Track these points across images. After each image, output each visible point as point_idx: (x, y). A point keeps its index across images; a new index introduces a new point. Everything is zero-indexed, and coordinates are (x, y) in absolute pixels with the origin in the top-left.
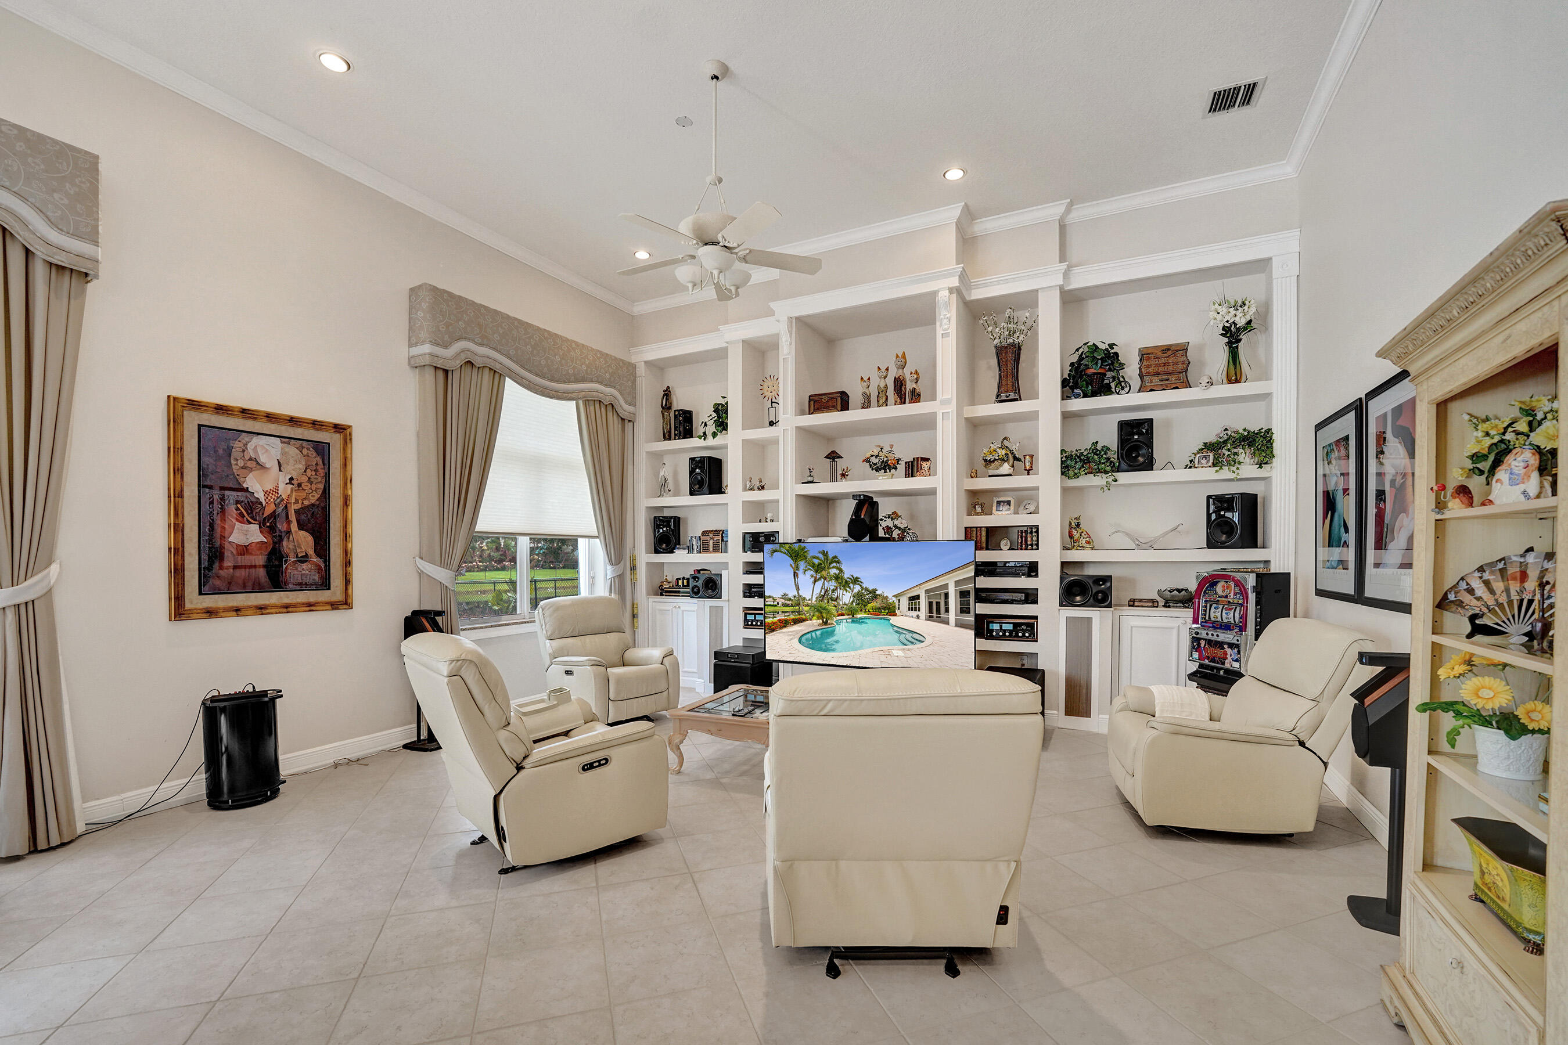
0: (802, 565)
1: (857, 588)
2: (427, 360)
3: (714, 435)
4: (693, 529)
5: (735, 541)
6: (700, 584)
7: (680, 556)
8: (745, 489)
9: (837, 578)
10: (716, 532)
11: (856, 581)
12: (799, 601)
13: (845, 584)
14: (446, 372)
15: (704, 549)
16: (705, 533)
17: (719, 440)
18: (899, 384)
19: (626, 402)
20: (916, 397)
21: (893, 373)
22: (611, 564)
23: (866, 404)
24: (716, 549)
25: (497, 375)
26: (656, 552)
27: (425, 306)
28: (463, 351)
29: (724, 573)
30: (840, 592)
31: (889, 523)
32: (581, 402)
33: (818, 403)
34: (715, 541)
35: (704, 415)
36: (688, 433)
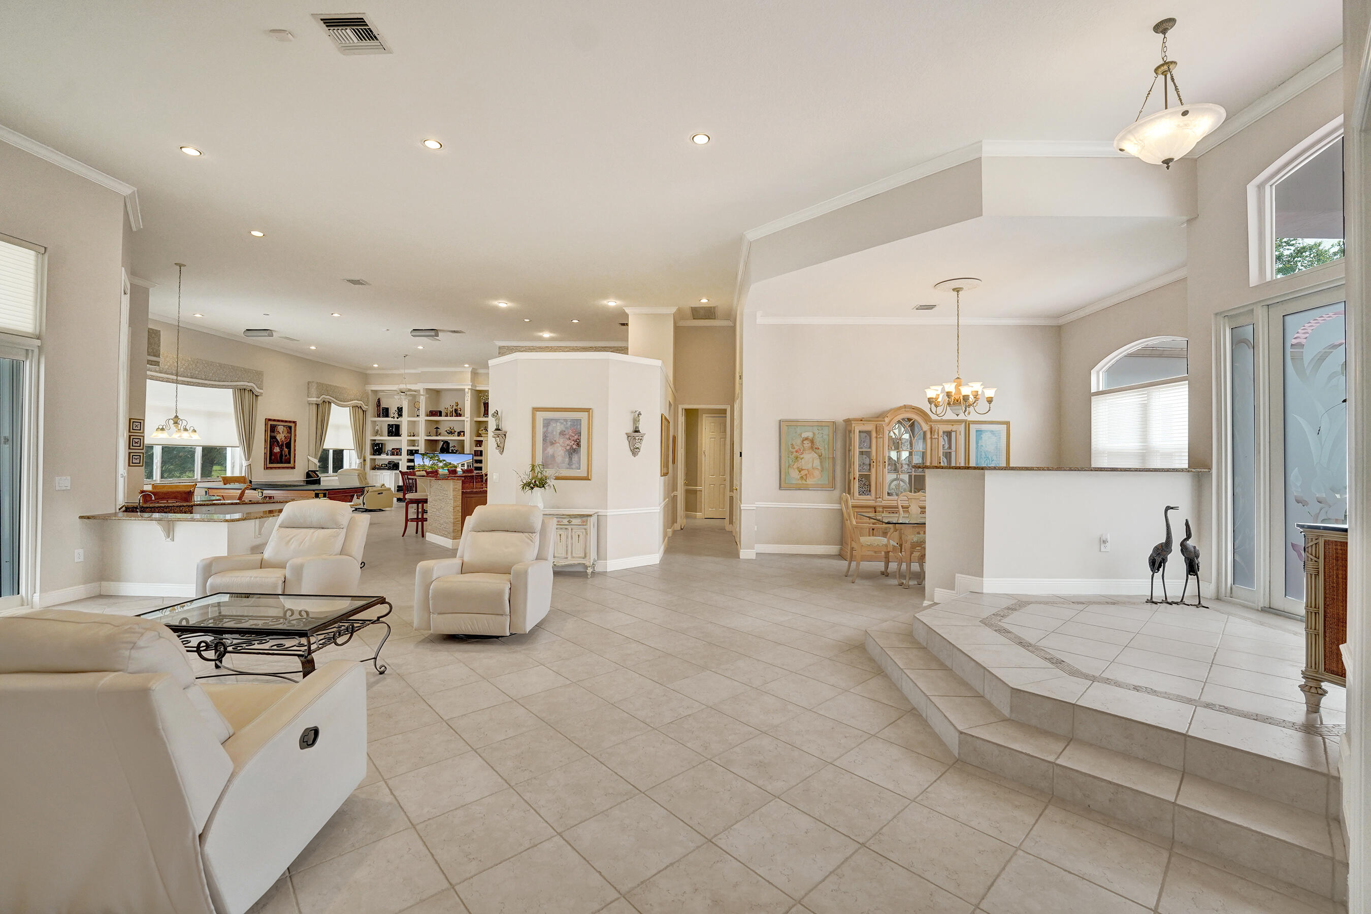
0: (425, 457)
1: (445, 462)
2: (315, 402)
3: (398, 418)
4: (389, 447)
5: (404, 452)
6: (391, 466)
7: (383, 456)
8: (408, 436)
9: (438, 460)
10: (397, 449)
11: (444, 460)
13: (441, 461)
14: (318, 405)
15: (393, 454)
16: (393, 449)
17: (399, 419)
18: (456, 410)
19: (364, 405)
20: (460, 415)
21: (455, 407)
22: (358, 458)
23: (447, 416)
24: (397, 455)
25: (330, 403)
26: (374, 455)
27: (314, 387)
28: (322, 398)
29: (400, 462)
30: (439, 463)
31: (453, 448)
32: (351, 407)
33: (432, 413)
34: (397, 452)
35: (393, 411)
36: (387, 416)
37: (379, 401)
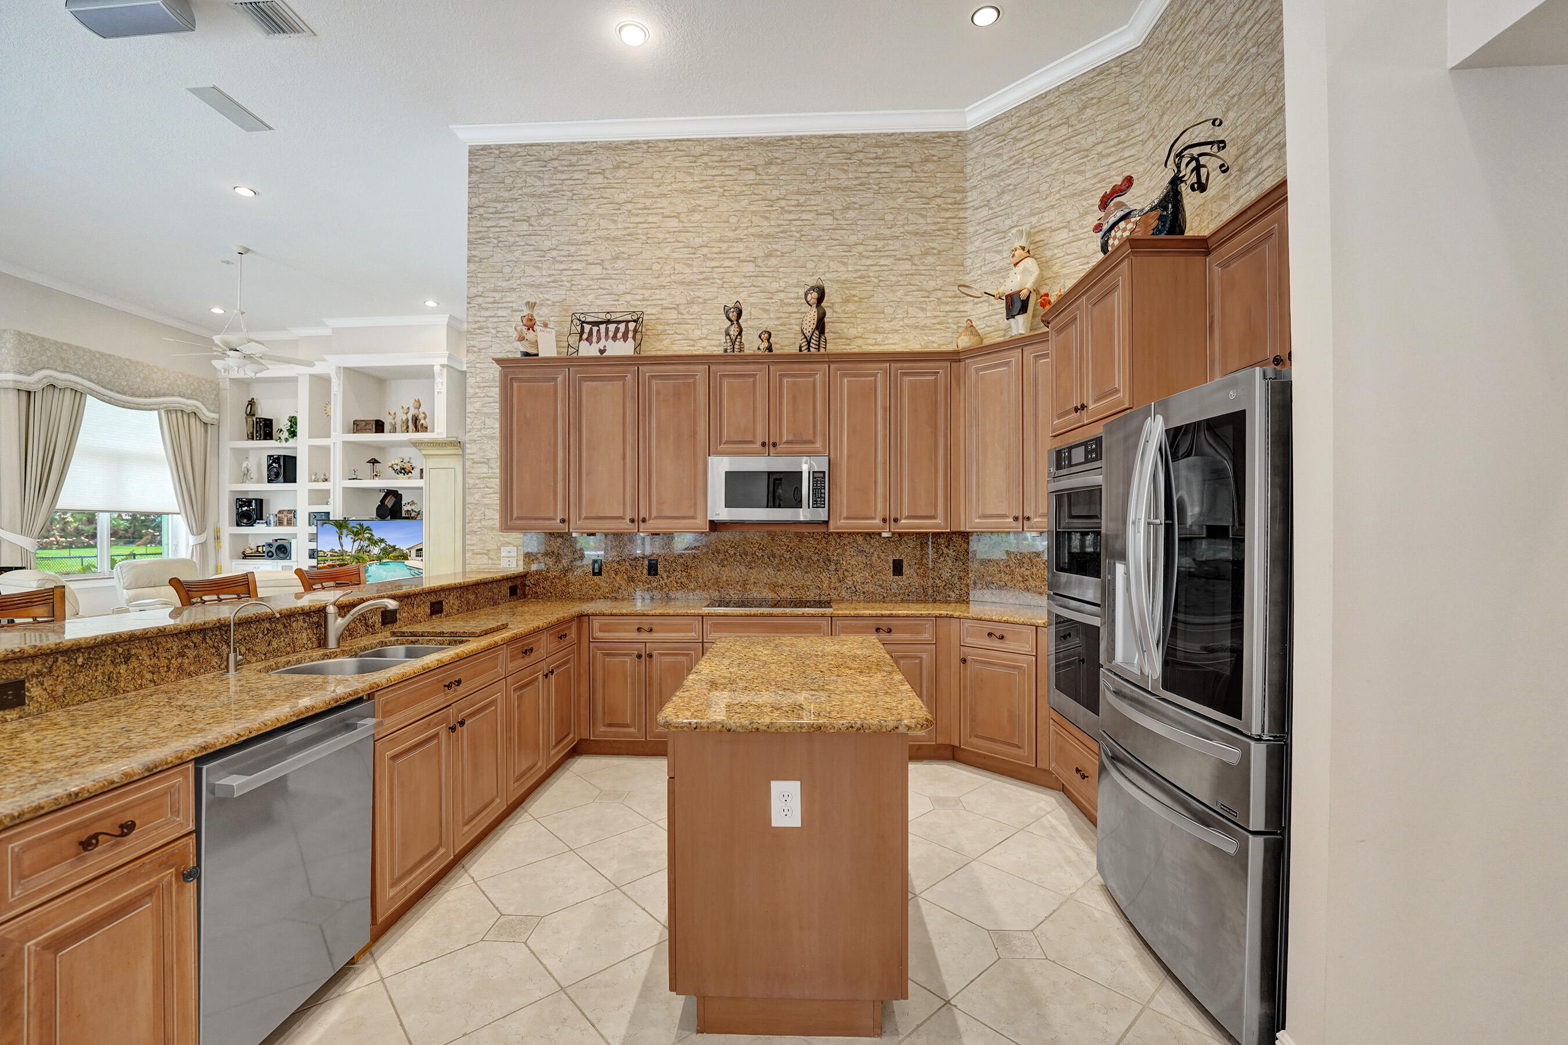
0: (345, 532)
1: (383, 545)
2: (11, 385)
3: (287, 440)
4: (272, 509)
5: (302, 518)
6: (273, 550)
7: (259, 528)
8: (311, 481)
9: (369, 539)
10: (290, 511)
11: (382, 541)
12: (343, 553)
13: (375, 543)
14: (29, 393)
15: (280, 523)
16: (280, 512)
17: (291, 443)
18: (416, 420)
19: (209, 411)
20: (425, 429)
21: (412, 412)
22: (193, 534)
23: (394, 430)
24: (289, 523)
25: (78, 395)
26: (238, 525)
27: (8, 345)
28: (45, 377)
29: (293, 541)
30: (371, 547)
31: (409, 508)
32: (162, 412)
33: (358, 426)
34: (288, 518)
35: (282, 423)
36: (268, 436)
37: (252, 403)
